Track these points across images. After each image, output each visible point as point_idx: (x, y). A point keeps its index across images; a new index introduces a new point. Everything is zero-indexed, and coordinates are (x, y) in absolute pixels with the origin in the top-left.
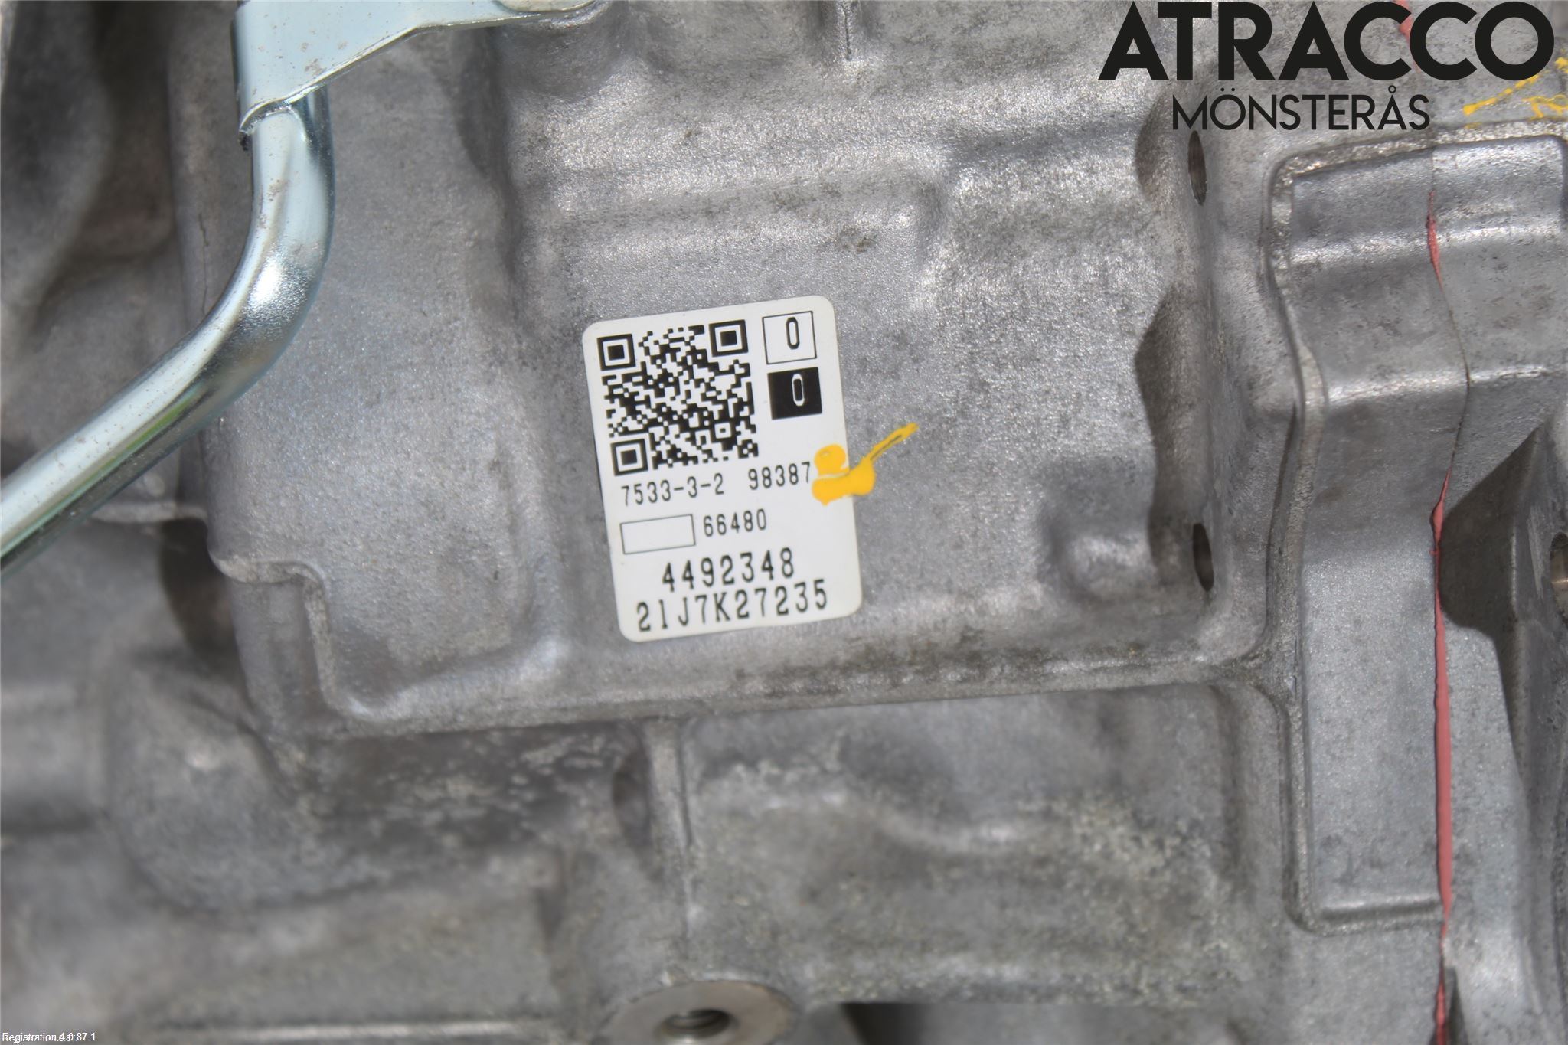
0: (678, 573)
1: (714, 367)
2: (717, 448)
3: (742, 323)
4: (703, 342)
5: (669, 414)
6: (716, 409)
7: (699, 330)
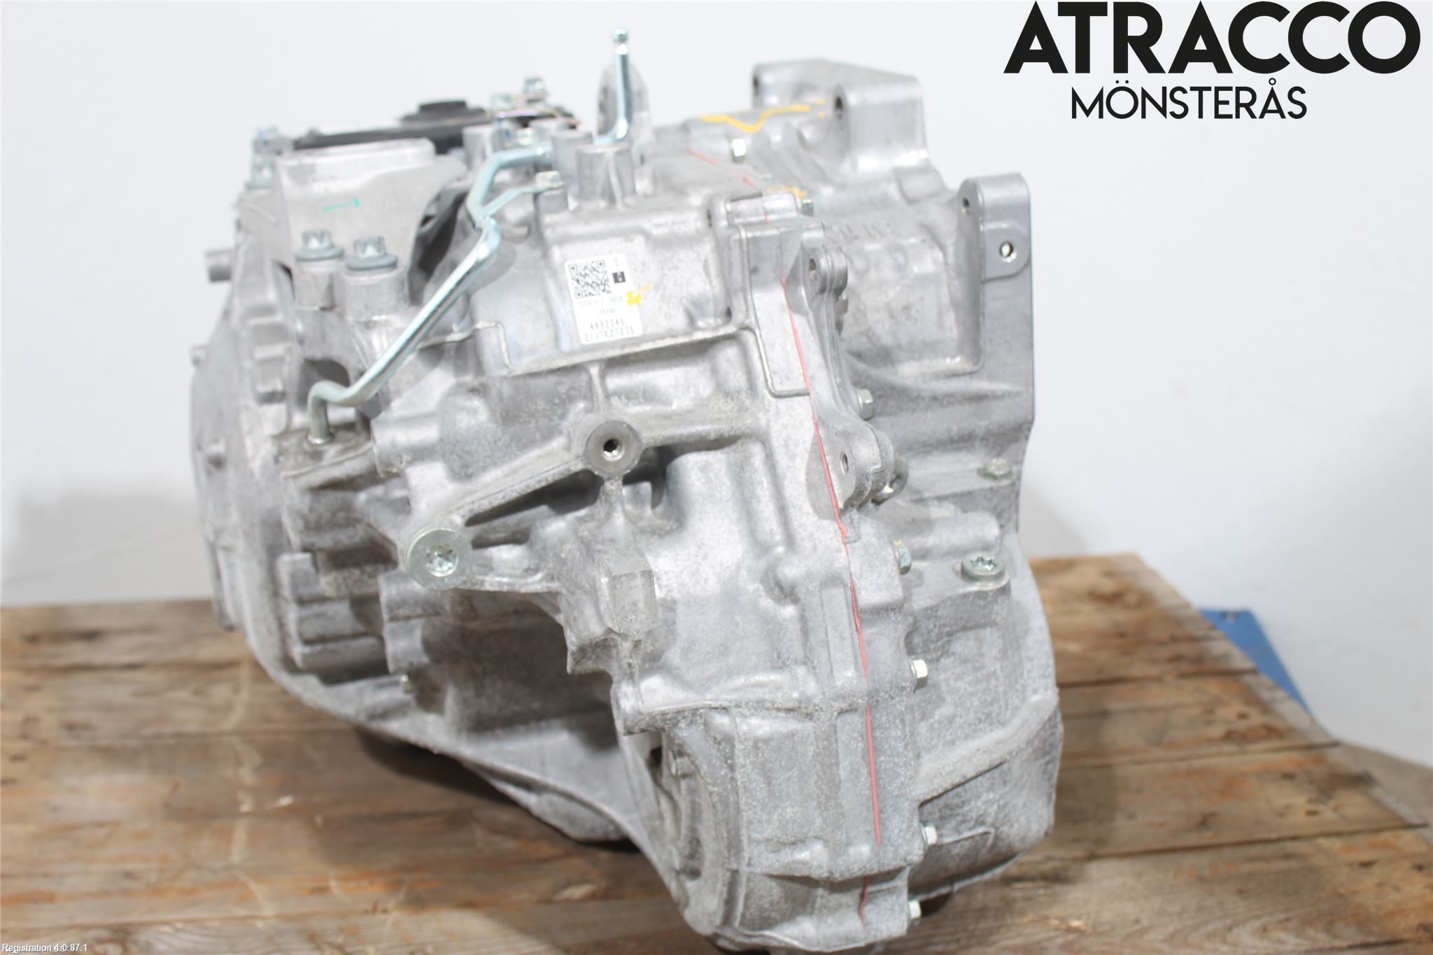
0: (594, 325)
1: (598, 272)
2: (601, 292)
3: (604, 261)
4: (594, 265)
5: (588, 284)
6: (599, 282)
7: (593, 262)
